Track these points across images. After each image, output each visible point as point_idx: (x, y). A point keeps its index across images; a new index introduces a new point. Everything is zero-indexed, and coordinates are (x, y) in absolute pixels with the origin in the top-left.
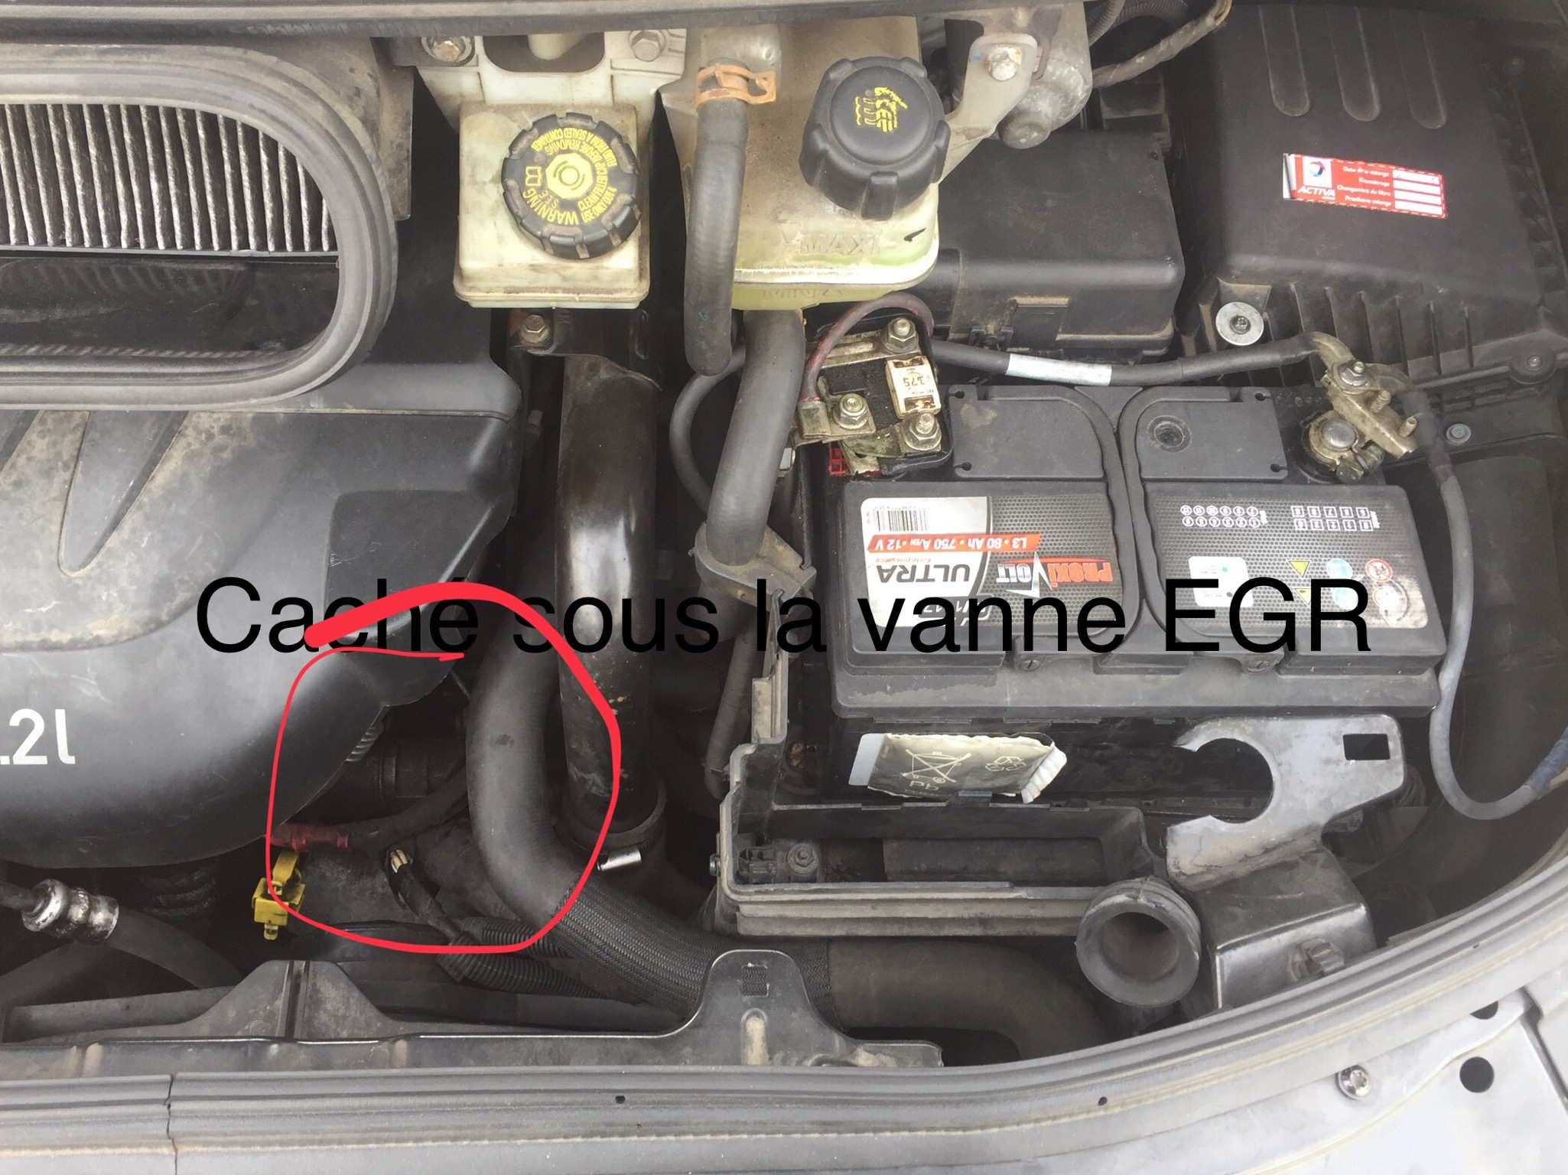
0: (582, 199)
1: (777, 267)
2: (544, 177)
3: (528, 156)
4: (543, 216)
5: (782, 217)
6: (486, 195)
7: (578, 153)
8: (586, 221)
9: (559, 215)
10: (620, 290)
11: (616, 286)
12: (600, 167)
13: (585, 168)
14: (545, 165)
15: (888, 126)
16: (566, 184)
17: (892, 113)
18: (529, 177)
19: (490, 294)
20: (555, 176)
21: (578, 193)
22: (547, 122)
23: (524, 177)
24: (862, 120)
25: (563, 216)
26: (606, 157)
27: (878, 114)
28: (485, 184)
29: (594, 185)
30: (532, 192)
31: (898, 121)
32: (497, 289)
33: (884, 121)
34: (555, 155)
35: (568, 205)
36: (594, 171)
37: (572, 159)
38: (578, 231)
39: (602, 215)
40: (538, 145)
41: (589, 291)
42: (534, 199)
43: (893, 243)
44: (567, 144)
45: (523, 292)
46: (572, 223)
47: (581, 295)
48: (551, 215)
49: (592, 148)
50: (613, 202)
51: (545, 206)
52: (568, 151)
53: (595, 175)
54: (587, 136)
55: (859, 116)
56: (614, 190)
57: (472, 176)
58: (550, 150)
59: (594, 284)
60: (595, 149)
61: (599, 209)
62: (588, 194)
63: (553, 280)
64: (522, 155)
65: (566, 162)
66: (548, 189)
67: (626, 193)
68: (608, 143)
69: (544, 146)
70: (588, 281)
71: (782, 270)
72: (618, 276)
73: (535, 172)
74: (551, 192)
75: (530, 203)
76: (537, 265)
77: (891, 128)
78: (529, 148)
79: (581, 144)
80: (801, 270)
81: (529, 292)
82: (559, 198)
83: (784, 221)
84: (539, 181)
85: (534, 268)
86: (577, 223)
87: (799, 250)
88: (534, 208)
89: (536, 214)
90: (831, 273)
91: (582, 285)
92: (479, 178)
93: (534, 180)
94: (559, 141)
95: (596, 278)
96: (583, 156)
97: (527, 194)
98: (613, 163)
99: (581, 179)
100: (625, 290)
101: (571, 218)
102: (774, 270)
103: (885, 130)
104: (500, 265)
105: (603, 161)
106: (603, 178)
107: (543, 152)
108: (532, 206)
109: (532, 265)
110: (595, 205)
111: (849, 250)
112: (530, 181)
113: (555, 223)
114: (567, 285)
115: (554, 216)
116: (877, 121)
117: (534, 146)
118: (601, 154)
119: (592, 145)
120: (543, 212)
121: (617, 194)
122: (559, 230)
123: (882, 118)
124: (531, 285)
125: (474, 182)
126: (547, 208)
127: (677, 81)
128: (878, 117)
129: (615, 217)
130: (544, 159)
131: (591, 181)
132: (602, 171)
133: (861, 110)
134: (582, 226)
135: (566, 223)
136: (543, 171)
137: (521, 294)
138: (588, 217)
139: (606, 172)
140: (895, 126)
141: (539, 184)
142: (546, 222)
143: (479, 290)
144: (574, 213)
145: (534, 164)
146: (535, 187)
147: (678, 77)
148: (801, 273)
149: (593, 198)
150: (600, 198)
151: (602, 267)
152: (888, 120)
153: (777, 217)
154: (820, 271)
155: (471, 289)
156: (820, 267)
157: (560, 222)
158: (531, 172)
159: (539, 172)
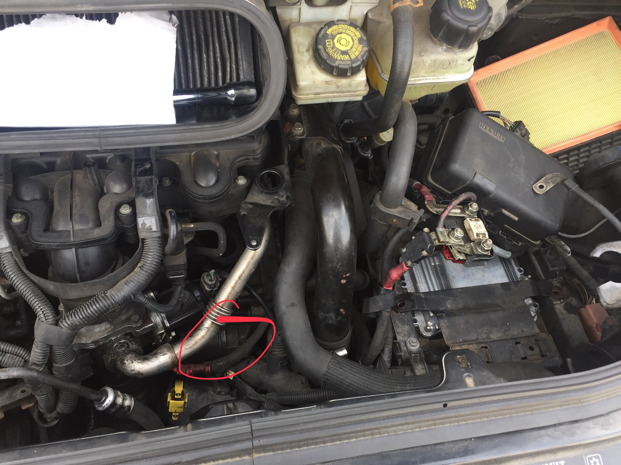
0: (350, 50)
1: (417, 77)
2: (334, 43)
3: (326, 36)
4: (336, 58)
5: (422, 54)
6: (305, 56)
7: (345, 33)
8: (352, 58)
9: (342, 57)
10: (357, 91)
11: (357, 89)
12: (354, 38)
13: (349, 39)
14: (333, 39)
15: (473, 8)
16: (342, 45)
17: (473, 3)
18: (328, 43)
19: (308, 96)
20: (338, 42)
21: (348, 48)
22: (330, 24)
23: (325, 44)
24: (463, 5)
25: (343, 57)
26: (356, 34)
27: (468, 3)
28: (304, 52)
29: (353, 44)
30: (330, 49)
31: (476, 5)
32: (311, 94)
33: (471, 6)
34: (336, 35)
35: (345, 53)
36: (353, 39)
37: (343, 36)
38: (349, 62)
39: (358, 55)
40: (329, 32)
41: (347, 92)
42: (331, 52)
43: (463, 63)
44: (340, 30)
45: (321, 94)
46: (347, 59)
47: (344, 94)
48: (338, 57)
49: (350, 31)
50: (362, 50)
51: (335, 54)
52: (341, 33)
53: (353, 41)
54: (347, 27)
55: (461, 5)
56: (362, 46)
57: (299, 49)
58: (334, 33)
59: (349, 89)
60: (352, 31)
61: (357, 53)
62: (351, 48)
63: (333, 88)
64: (323, 36)
65: (341, 37)
66: (336, 47)
67: (366, 47)
68: (356, 29)
69: (332, 32)
70: (347, 88)
71: (419, 78)
72: (359, 84)
73: (330, 42)
74: (337, 48)
75: (330, 53)
76: (329, 81)
77: (474, 8)
78: (326, 33)
79: (346, 30)
80: (426, 78)
81: (323, 94)
82: (341, 50)
83: (423, 56)
84: (332, 45)
85: (327, 82)
86: (349, 59)
87: (427, 68)
88: (331, 55)
89: (332, 57)
90: (437, 78)
91: (344, 89)
92: (301, 50)
93: (330, 45)
94: (337, 29)
95: (350, 85)
96: (347, 34)
97: (328, 50)
98: (359, 36)
99: (348, 43)
100: (360, 90)
101: (347, 57)
102: (416, 79)
103: (472, 9)
104: (314, 82)
105: (355, 35)
106: (356, 42)
107: (331, 34)
108: (330, 54)
109: (326, 81)
110: (355, 52)
111: (447, 67)
112: (328, 45)
113: (341, 60)
114: (338, 90)
115: (340, 57)
116: (468, 6)
117: (327, 32)
118: (354, 33)
119: (350, 30)
120: (335, 56)
121: (363, 47)
122: (341, 63)
123: (470, 5)
124: (325, 91)
125: (299, 52)
126: (336, 54)
127: (376, 6)
128: (468, 4)
129: (363, 56)
130: (332, 36)
131: (352, 43)
132: (356, 39)
133: (462, 2)
134: (351, 60)
135: (345, 60)
136: (333, 41)
137: (320, 95)
138: (353, 57)
139: (357, 39)
140: (475, 7)
141: (332, 46)
142: (337, 60)
143: (304, 95)
144: (347, 56)
145: (328, 39)
146: (330, 47)
147: (377, 5)
148: (426, 79)
149: (354, 49)
150: (357, 49)
151: (354, 80)
152: (472, 5)
153: (421, 54)
154: (433, 77)
155: (300, 95)
156: (433, 76)
157: (342, 59)
158: (328, 42)
159: (331, 42)
